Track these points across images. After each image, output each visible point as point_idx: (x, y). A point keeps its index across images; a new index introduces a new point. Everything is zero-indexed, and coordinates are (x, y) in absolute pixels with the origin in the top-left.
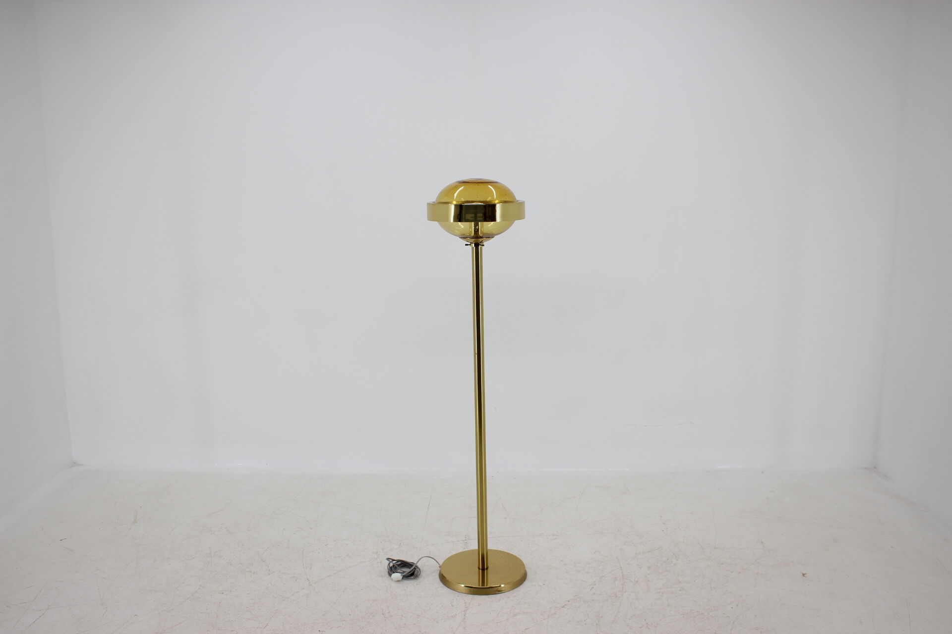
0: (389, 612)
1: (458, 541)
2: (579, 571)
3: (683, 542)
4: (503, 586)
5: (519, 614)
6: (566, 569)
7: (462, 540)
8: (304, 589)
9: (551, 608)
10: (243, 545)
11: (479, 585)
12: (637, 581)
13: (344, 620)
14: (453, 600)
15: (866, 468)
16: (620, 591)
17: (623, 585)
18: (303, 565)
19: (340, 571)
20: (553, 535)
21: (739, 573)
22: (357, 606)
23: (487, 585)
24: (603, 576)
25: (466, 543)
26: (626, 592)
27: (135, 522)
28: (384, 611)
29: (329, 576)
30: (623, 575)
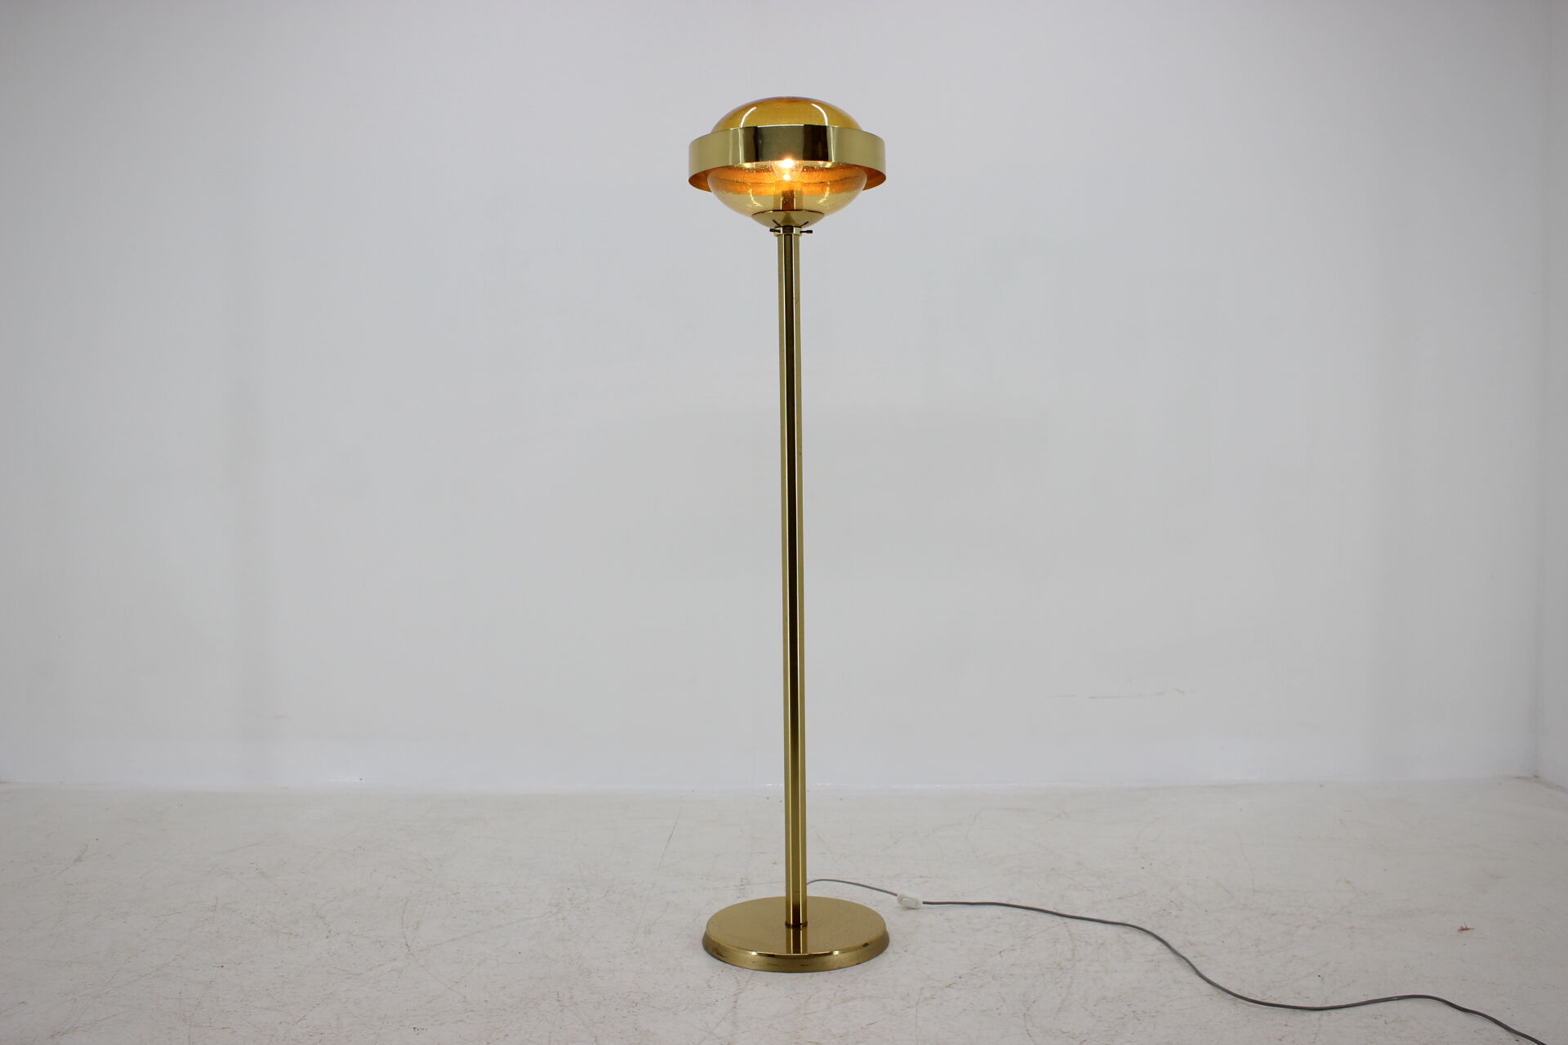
0: (572, 998)
1: (727, 887)
2: (978, 930)
3: (1188, 884)
4: (836, 953)
5: (853, 999)
6: (950, 927)
7: (735, 886)
8: (395, 960)
9: (922, 989)
10: (286, 894)
11: (789, 951)
12: (1102, 944)
13: (472, 1011)
14: (713, 977)
15: (1518, 778)
16: (1068, 960)
17: (1073, 950)
18: (403, 923)
19: (478, 932)
20: (921, 877)
21: (1314, 928)
22: (504, 988)
23: (805, 951)
24: (1030, 937)
25: (743, 889)
26: (1080, 960)
27: (79, 860)
28: (561, 995)
29: (453, 940)
30: (1071, 935)
